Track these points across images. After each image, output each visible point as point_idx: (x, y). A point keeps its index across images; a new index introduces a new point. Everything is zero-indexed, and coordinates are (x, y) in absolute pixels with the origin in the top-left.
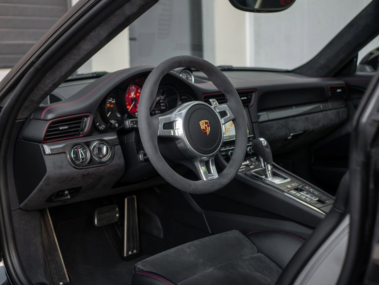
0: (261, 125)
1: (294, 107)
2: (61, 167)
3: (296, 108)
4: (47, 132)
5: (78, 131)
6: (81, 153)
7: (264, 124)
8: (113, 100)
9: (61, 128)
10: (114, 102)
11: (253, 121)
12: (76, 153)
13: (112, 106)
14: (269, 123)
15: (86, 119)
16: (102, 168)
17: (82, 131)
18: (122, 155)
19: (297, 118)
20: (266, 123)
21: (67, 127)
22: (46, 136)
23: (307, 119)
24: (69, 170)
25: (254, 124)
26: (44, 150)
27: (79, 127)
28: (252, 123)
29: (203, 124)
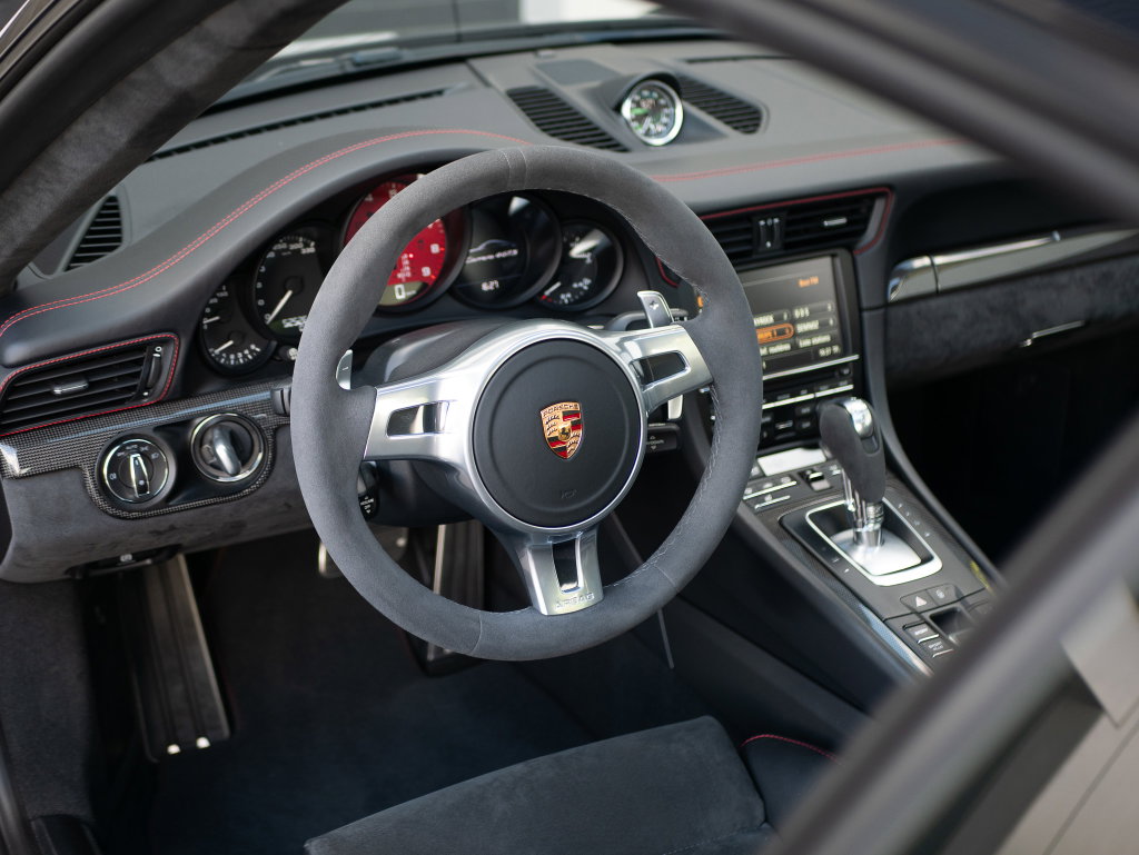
1: (1057, 236)
3: (1063, 237)
5: (132, 388)
8: (307, 245)
9: (58, 391)
10: (311, 250)
11: (865, 304)
14: (934, 303)
15: (159, 349)
16: (227, 509)
17: (147, 389)
19: (1063, 278)
20: (923, 305)
21: (79, 386)
23: (1107, 277)
25: (866, 315)
27: (136, 375)
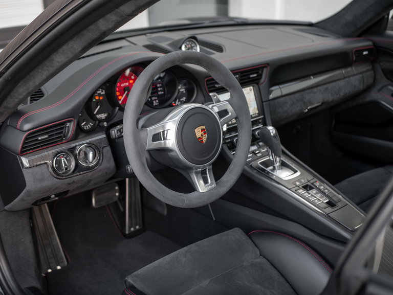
0: (272, 102)
2: (42, 180)
4: (24, 143)
6: (64, 162)
7: (276, 101)
12: (59, 162)
13: (101, 98)
18: (112, 157)
22: (23, 148)
24: (51, 182)
26: (22, 163)
28: (262, 102)
29: (198, 132)
